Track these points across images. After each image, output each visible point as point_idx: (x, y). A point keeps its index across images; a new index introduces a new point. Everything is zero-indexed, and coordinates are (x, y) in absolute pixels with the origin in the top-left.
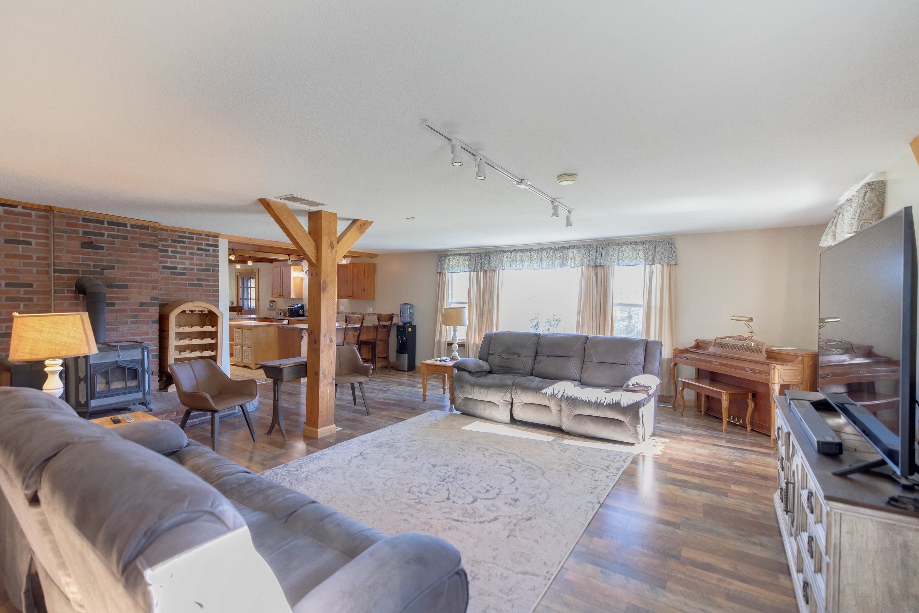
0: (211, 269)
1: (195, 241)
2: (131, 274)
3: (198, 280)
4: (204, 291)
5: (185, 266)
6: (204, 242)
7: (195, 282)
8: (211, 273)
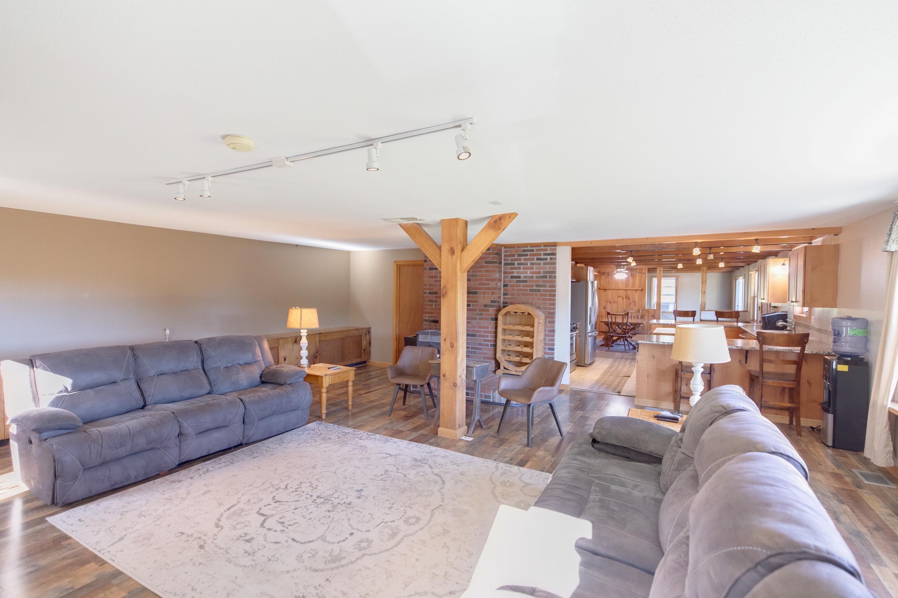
0: (548, 275)
1: (535, 252)
2: (480, 284)
3: (537, 286)
4: (542, 295)
5: (526, 275)
6: (542, 252)
7: (535, 288)
8: (548, 279)
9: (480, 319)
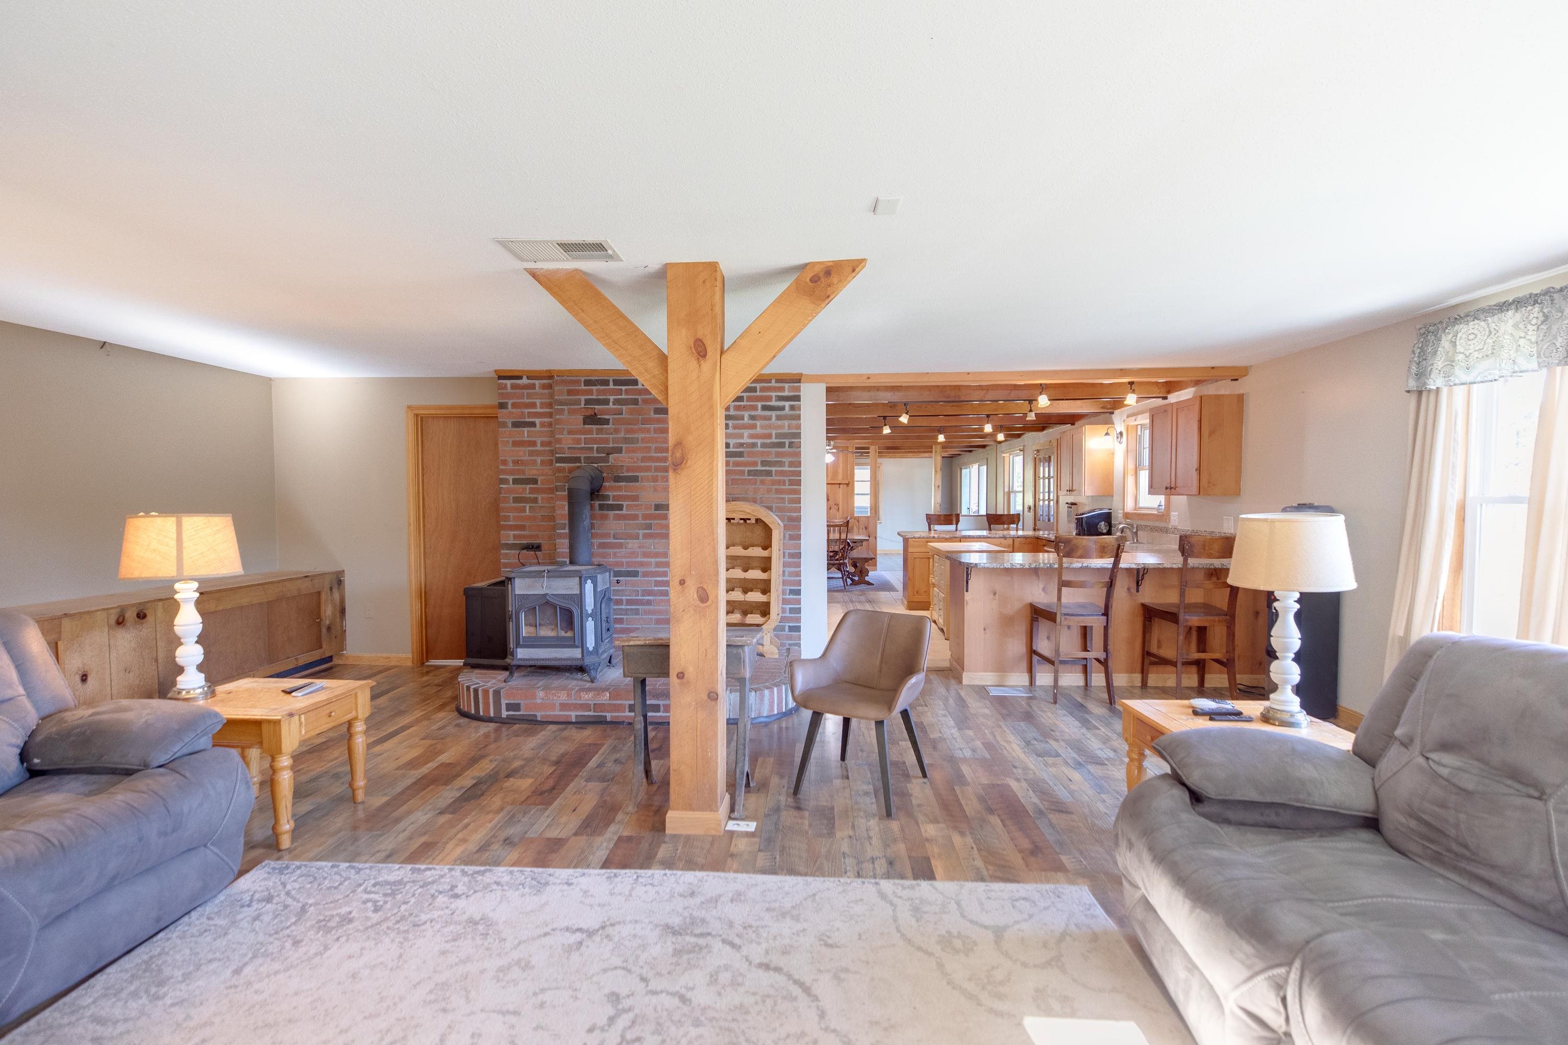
0: (787, 441)
1: (758, 393)
2: (644, 459)
3: (764, 463)
4: (774, 483)
5: (741, 441)
6: (774, 394)
7: (760, 468)
8: (787, 449)
9: (646, 536)
